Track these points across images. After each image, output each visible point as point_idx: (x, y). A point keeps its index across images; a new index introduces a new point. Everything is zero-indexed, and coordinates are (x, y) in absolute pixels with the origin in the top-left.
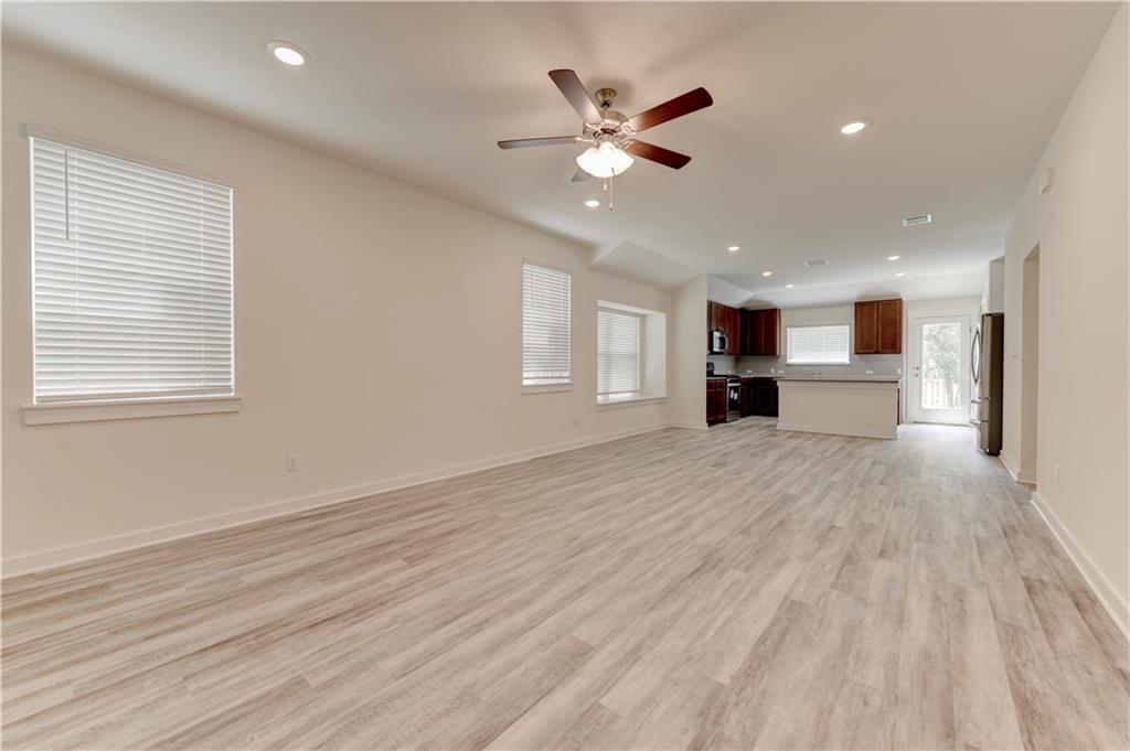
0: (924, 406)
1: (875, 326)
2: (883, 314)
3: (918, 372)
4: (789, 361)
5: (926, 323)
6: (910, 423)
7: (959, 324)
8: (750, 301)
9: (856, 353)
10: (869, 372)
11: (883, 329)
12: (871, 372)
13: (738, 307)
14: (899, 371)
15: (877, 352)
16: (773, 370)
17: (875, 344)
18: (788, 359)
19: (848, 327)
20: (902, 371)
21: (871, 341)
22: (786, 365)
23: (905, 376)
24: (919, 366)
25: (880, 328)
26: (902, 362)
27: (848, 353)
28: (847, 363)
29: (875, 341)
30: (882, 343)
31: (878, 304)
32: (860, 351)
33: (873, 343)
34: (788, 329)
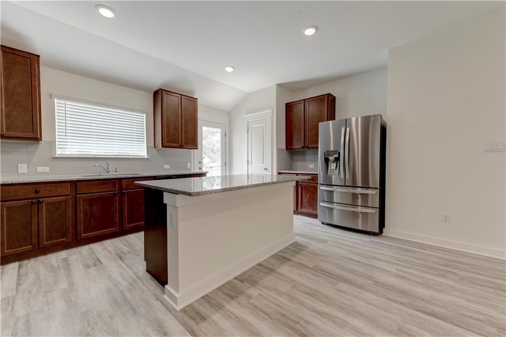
1: (180, 120)
2: (186, 109)
3: (200, 165)
4: (59, 152)
15: (181, 147)
16: (23, 168)
17: (180, 138)
18: (57, 150)
19: (145, 115)
20: (191, 164)
21: (177, 134)
22: (54, 158)
23: (192, 170)
24: (200, 161)
25: (183, 121)
26: (191, 157)
27: (145, 145)
28: (146, 157)
29: (180, 136)
30: (185, 138)
31: (181, 97)
32: (167, 144)
33: (178, 136)
34: (56, 100)
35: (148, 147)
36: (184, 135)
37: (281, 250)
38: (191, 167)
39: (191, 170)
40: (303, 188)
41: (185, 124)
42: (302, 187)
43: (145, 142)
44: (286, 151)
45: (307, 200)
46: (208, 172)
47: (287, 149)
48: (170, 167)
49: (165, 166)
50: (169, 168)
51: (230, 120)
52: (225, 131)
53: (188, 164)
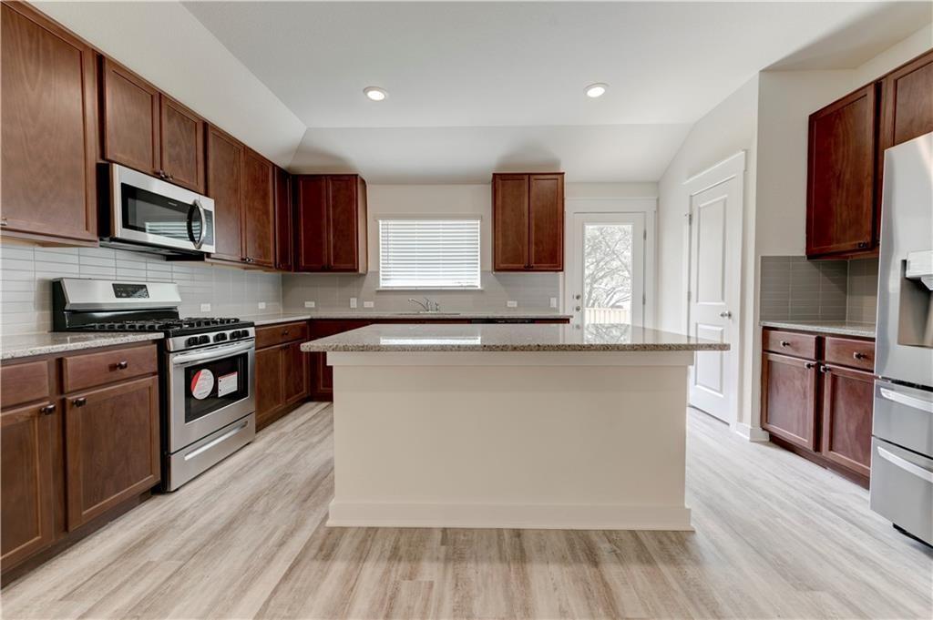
1: (526, 221)
2: (537, 198)
3: (578, 303)
4: (383, 284)
5: (593, 222)
7: (629, 227)
8: (300, 150)
9: (494, 270)
10: (514, 304)
11: (538, 228)
13: (283, 163)
14: (554, 302)
15: (528, 269)
16: (354, 303)
17: (526, 254)
18: (381, 281)
19: (479, 222)
20: (558, 301)
21: (520, 247)
22: (378, 291)
23: (561, 311)
24: (580, 294)
25: (533, 223)
26: (558, 287)
27: (479, 269)
28: (479, 288)
29: (526, 248)
30: (537, 252)
31: (529, 178)
32: (502, 266)
33: (523, 250)
34: (380, 222)
35: (483, 272)
36: (533, 248)
37: (610, 531)
38: (558, 305)
39: (558, 311)
40: (840, 382)
41: (537, 225)
42: (834, 379)
43: (479, 265)
44: (806, 263)
45: (852, 428)
46: (572, 317)
47: (811, 255)
48: (518, 305)
49: (509, 302)
50: (516, 305)
51: (658, 200)
52: (645, 226)
53: (552, 299)
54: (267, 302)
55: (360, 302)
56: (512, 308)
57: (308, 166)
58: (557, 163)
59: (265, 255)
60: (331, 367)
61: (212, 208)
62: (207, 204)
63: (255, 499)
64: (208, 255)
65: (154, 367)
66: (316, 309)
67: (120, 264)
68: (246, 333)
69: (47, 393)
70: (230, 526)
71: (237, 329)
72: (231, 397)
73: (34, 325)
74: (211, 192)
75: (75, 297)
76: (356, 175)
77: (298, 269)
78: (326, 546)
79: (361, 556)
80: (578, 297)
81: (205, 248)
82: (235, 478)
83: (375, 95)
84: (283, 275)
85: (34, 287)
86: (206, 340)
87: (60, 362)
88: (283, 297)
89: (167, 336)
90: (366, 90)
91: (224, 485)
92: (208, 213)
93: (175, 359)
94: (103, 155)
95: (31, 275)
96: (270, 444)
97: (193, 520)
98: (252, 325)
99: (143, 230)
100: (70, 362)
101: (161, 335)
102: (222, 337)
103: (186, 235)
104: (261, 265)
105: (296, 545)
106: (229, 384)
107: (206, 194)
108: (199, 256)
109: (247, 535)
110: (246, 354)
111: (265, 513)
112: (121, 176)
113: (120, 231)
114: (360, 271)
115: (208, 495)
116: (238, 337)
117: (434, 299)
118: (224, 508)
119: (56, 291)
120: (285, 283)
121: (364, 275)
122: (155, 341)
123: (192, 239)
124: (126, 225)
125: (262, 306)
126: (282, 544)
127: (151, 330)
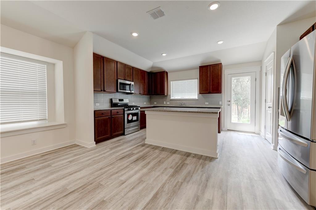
0: (232, 122)
1: (209, 79)
2: (213, 72)
3: (229, 103)
4: (172, 98)
5: (234, 77)
6: (225, 131)
7: (250, 77)
8: (152, 67)
9: (200, 93)
10: (207, 103)
11: (213, 80)
12: (208, 103)
13: (149, 71)
14: (220, 103)
15: (209, 93)
16: (165, 103)
17: (209, 88)
19: (197, 80)
20: (222, 102)
21: (207, 86)
22: (171, 100)
26: (222, 98)
28: (197, 99)
29: (209, 87)
30: (212, 88)
31: (210, 67)
32: (202, 92)
33: (208, 88)
34: (171, 82)
35: (198, 94)
36: (211, 87)
38: (222, 104)
43: (197, 92)
51: (261, 67)
52: (256, 77)
53: (220, 102)
54: (146, 102)
55: (166, 103)
56: (207, 104)
57: (155, 70)
58: (220, 60)
59: (145, 92)
60: (146, 114)
61: (133, 84)
62: (133, 83)
63: (136, 138)
64: (133, 93)
65: (123, 113)
66: (157, 104)
67: (120, 95)
68: (138, 109)
69: (109, 115)
70: (131, 140)
71: (137, 108)
72: (135, 121)
73: (109, 106)
74: (134, 81)
75: (114, 101)
76: (164, 71)
77: (152, 95)
78: (144, 145)
79: (148, 147)
80: (229, 101)
81: (132, 92)
82: (134, 135)
83: (164, 55)
84: (150, 96)
85: (109, 100)
86: (131, 109)
87: (111, 111)
88: (150, 101)
89: (125, 108)
90: (162, 54)
91: (133, 136)
92: (133, 85)
93: (126, 112)
94: (117, 78)
95: (108, 98)
96: (142, 131)
97: (127, 139)
98: (139, 107)
99: (126, 90)
100: (112, 111)
101: (124, 108)
102: (133, 109)
103: (129, 89)
104: (143, 94)
105: (139, 144)
106: (135, 118)
107: (133, 81)
108: (131, 93)
109: (133, 142)
110: (138, 113)
111: (137, 140)
112: (119, 81)
113: (119, 90)
114: (165, 95)
115: (130, 136)
116: (137, 109)
117: (184, 102)
118: (131, 138)
119: (111, 100)
120: (150, 98)
121: (167, 96)
122: (123, 109)
123: (130, 90)
124: (120, 89)
125: (145, 103)
126: (137, 144)
127: (123, 107)
